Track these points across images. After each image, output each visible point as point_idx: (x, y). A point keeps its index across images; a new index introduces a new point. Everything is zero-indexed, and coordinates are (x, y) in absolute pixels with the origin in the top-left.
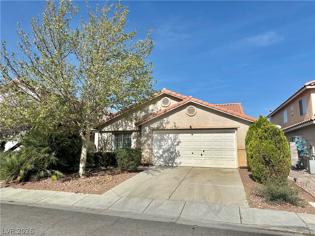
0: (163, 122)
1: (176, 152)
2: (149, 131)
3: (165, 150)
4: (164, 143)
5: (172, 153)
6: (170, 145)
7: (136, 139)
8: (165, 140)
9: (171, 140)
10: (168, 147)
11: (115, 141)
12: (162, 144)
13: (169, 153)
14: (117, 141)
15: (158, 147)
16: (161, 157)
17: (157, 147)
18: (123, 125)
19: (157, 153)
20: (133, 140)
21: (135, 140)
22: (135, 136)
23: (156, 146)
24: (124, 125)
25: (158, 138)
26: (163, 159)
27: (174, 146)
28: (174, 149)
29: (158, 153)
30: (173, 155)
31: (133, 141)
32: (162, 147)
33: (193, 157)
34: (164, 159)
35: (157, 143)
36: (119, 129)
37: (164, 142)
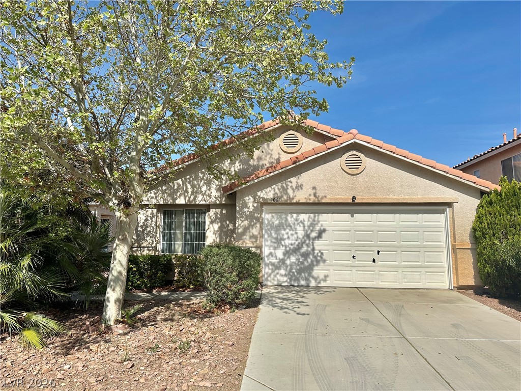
0: (287, 185)
1: (316, 254)
2: (253, 206)
3: (290, 248)
4: (287, 233)
5: (306, 255)
6: (301, 237)
7: (219, 224)
8: (291, 226)
9: (304, 226)
10: (297, 243)
11: (164, 229)
12: (283, 235)
13: (300, 257)
14: (170, 228)
15: (274, 242)
16: (280, 266)
17: (272, 242)
18: (187, 191)
19: (270, 256)
20: (211, 226)
21: (216, 226)
22: (216, 218)
23: (269, 241)
24: (190, 190)
25: (273, 223)
26: (286, 270)
27: (309, 241)
28: (311, 247)
29: (272, 256)
30: (309, 260)
31: (212, 229)
32: (283, 243)
33: (354, 264)
34: (288, 269)
35: (271, 233)
36: (176, 199)
37: (287, 230)
